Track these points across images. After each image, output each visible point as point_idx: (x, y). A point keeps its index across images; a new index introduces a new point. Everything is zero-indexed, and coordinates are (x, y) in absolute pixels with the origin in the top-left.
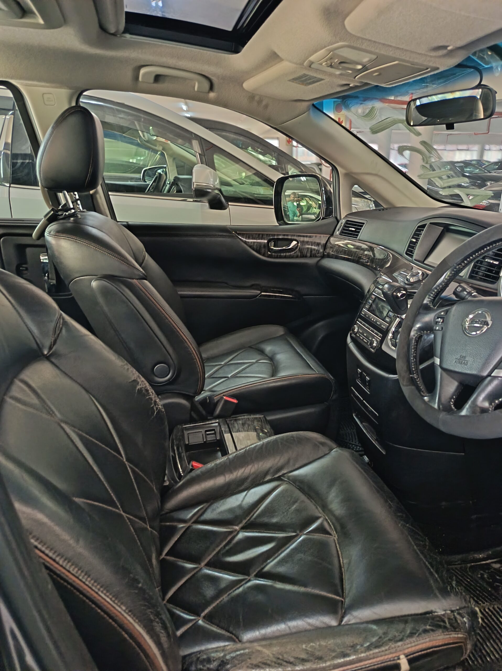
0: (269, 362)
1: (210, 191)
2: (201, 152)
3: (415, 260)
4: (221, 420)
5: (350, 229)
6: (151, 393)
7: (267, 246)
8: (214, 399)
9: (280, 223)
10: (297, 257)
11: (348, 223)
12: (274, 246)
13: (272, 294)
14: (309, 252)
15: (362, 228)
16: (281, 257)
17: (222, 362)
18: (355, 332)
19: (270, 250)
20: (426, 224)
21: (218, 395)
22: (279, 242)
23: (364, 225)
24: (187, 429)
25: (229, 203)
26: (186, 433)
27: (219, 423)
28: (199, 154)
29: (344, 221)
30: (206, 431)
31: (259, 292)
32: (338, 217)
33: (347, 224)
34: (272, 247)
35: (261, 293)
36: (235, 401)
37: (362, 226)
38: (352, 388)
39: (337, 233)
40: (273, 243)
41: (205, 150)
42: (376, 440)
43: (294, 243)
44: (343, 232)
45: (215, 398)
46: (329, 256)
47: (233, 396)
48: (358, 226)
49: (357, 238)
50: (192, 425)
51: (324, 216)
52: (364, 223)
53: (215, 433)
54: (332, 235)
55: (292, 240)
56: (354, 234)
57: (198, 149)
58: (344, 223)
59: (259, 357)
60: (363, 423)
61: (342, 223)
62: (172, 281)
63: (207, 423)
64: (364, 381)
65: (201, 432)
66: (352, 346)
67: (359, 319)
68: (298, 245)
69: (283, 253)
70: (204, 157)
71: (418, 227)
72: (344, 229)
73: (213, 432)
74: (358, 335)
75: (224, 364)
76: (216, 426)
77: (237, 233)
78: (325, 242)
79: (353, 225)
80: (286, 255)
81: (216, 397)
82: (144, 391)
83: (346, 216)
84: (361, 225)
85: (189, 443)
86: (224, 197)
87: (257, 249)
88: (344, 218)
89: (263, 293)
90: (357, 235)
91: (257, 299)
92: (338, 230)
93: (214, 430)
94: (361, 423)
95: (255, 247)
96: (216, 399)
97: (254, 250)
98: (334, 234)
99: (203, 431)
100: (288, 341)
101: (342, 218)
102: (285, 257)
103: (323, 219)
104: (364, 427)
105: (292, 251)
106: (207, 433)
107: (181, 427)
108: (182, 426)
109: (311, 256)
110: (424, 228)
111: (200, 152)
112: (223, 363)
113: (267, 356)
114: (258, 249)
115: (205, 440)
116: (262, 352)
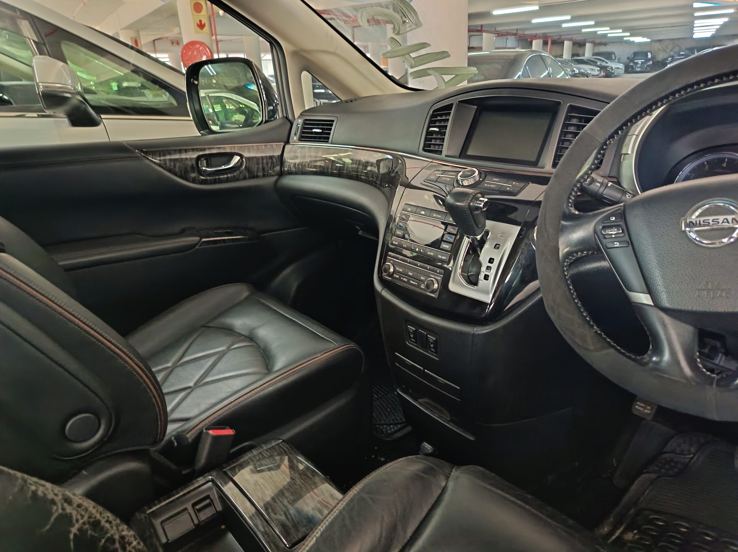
0: (250, 344)
1: (69, 95)
2: (38, 38)
3: (446, 156)
4: (214, 473)
5: (314, 130)
6: (107, 525)
7: (196, 168)
8: (187, 439)
9: (202, 132)
10: (245, 178)
11: (308, 124)
12: (208, 166)
13: (218, 238)
14: (261, 170)
15: (333, 128)
16: (220, 181)
17: (167, 362)
18: (391, 273)
19: (201, 172)
20: (452, 104)
21: (194, 428)
22: (214, 160)
23: (334, 123)
24: (155, 514)
25: (103, 116)
26: (157, 523)
27: (212, 481)
28: (34, 41)
29: (300, 121)
30: (194, 505)
31: (198, 238)
32: (290, 117)
33: (306, 124)
34: (204, 168)
35: (201, 239)
36: (229, 432)
37: (332, 125)
38: (396, 353)
39: (295, 138)
40: (205, 161)
41: (43, 36)
42: (451, 421)
43: (237, 159)
44: (302, 137)
45: (188, 436)
46: (290, 173)
47: (220, 424)
48: (327, 125)
49: (328, 142)
50: (163, 503)
51: (267, 118)
52: (333, 121)
53: (211, 504)
54: (287, 142)
55: (231, 156)
56: (324, 137)
57: (30, 35)
58: (301, 124)
59: (229, 340)
60: (419, 400)
61: (298, 124)
62: (43, 245)
63: (192, 488)
64: (424, 343)
65: (186, 509)
66: (386, 294)
67: (390, 253)
68: (242, 160)
69: (223, 174)
70: (44, 47)
71: (434, 111)
72: (303, 133)
73: (208, 501)
74: (398, 277)
75: (173, 365)
76: (210, 489)
77: (143, 152)
78: (279, 153)
79: (318, 125)
80: (227, 177)
81: (190, 433)
82: (89, 532)
83: (301, 115)
84: (330, 123)
85: (168, 539)
86: (93, 107)
87: (181, 174)
88: (299, 117)
89: (204, 240)
90: (328, 138)
91: (197, 249)
92: (295, 134)
93: (208, 497)
94: (416, 400)
95: (177, 169)
96: (190, 436)
97: (175, 174)
98: (290, 141)
99: (189, 506)
100: (263, 304)
101: (296, 118)
102: (227, 180)
103: (266, 122)
104: (421, 404)
105: (235, 171)
106: (197, 507)
107: (143, 516)
108: (145, 512)
109: (264, 176)
110: (451, 110)
111: (36, 40)
112: (169, 364)
113: (241, 335)
114: (183, 173)
115: (196, 522)
116: (229, 331)
